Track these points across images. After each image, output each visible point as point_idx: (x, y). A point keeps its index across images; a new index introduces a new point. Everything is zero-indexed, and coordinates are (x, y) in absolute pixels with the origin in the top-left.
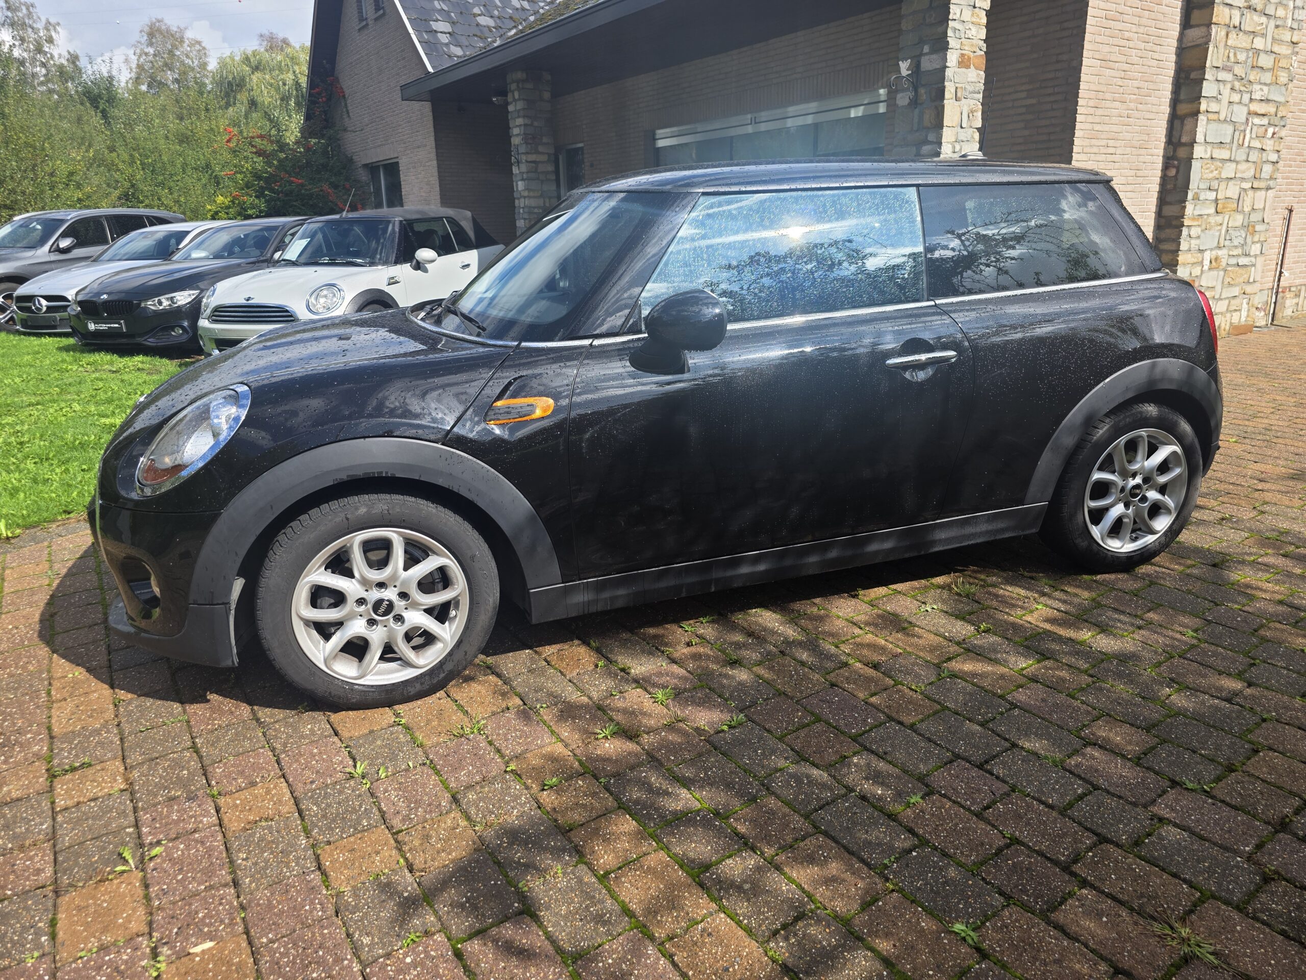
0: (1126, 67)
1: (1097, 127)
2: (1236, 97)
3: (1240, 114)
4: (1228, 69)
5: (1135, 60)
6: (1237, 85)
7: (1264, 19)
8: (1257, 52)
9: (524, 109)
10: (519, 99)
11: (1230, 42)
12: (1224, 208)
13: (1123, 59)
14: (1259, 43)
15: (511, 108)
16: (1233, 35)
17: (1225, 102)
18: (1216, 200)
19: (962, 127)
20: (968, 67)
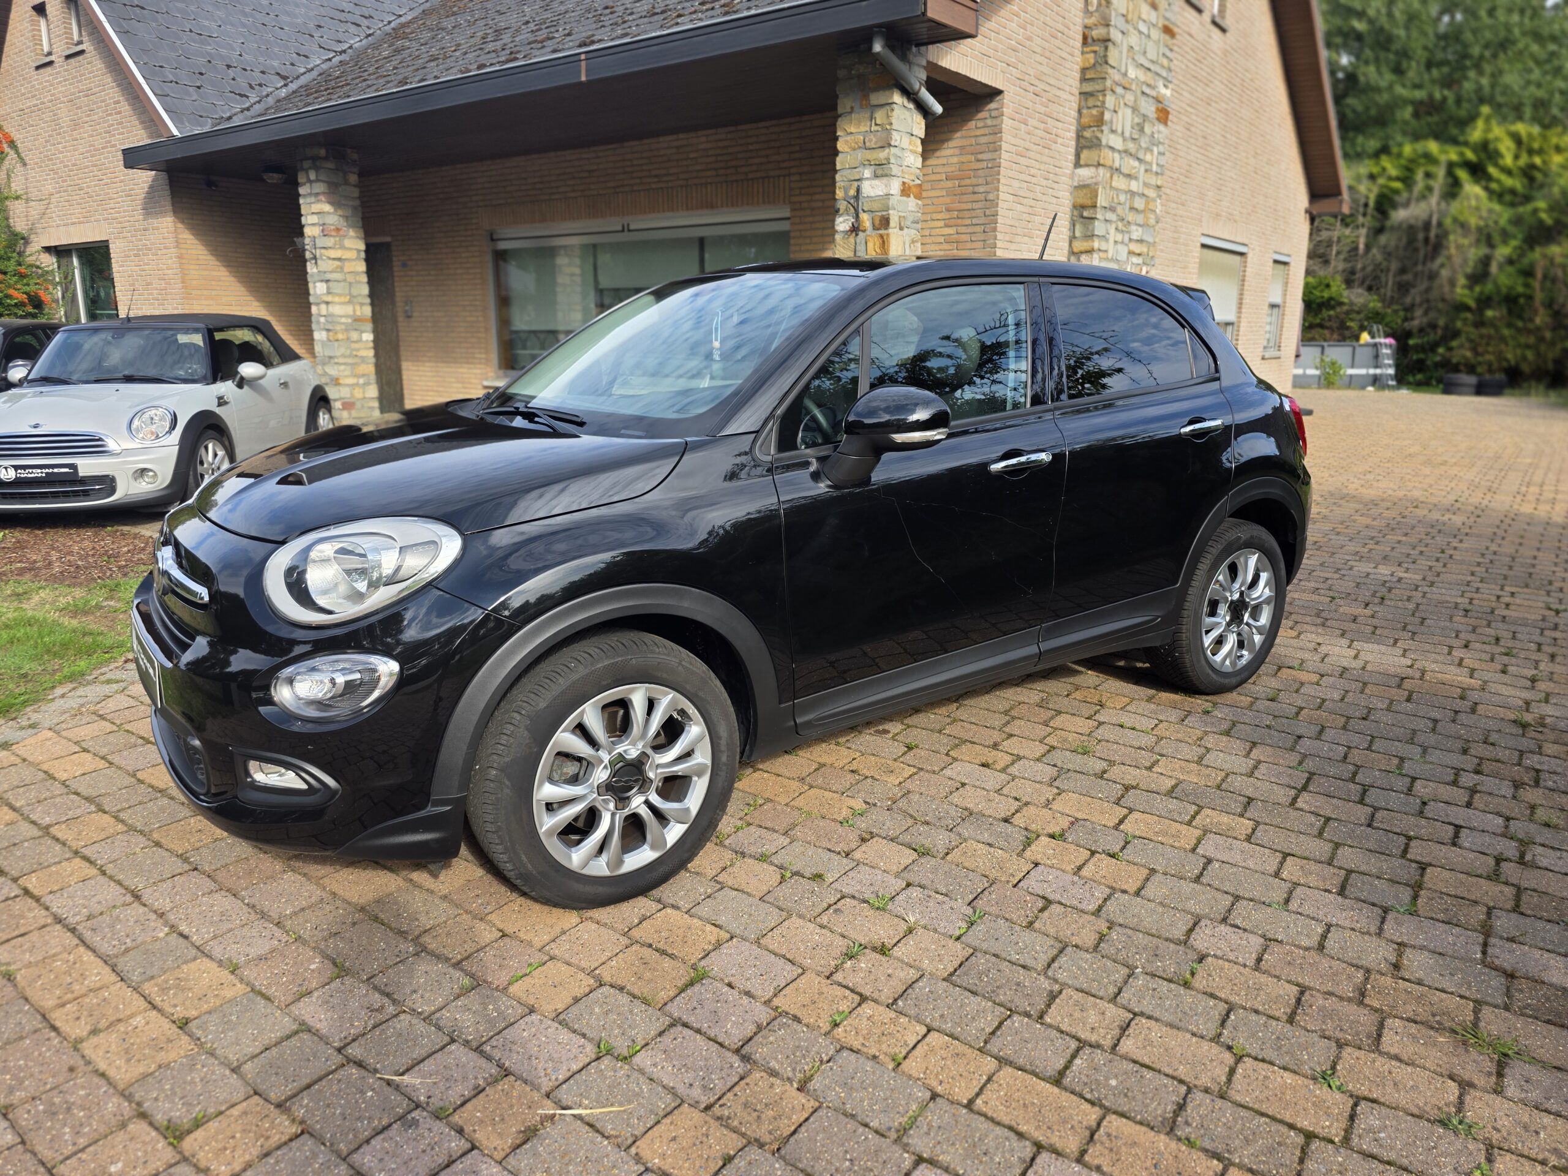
2: (1119, 237)
3: (1123, 254)
4: (1112, 209)
6: (1120, 225)
7: (1136, 164)
8: (1133, 194)
9: (324, 192)
11: (1114, 184)
14: (1134, 186)
15: (301, 191)
17: (1111, 241)
19: (905, 256)
20: (908, 196)
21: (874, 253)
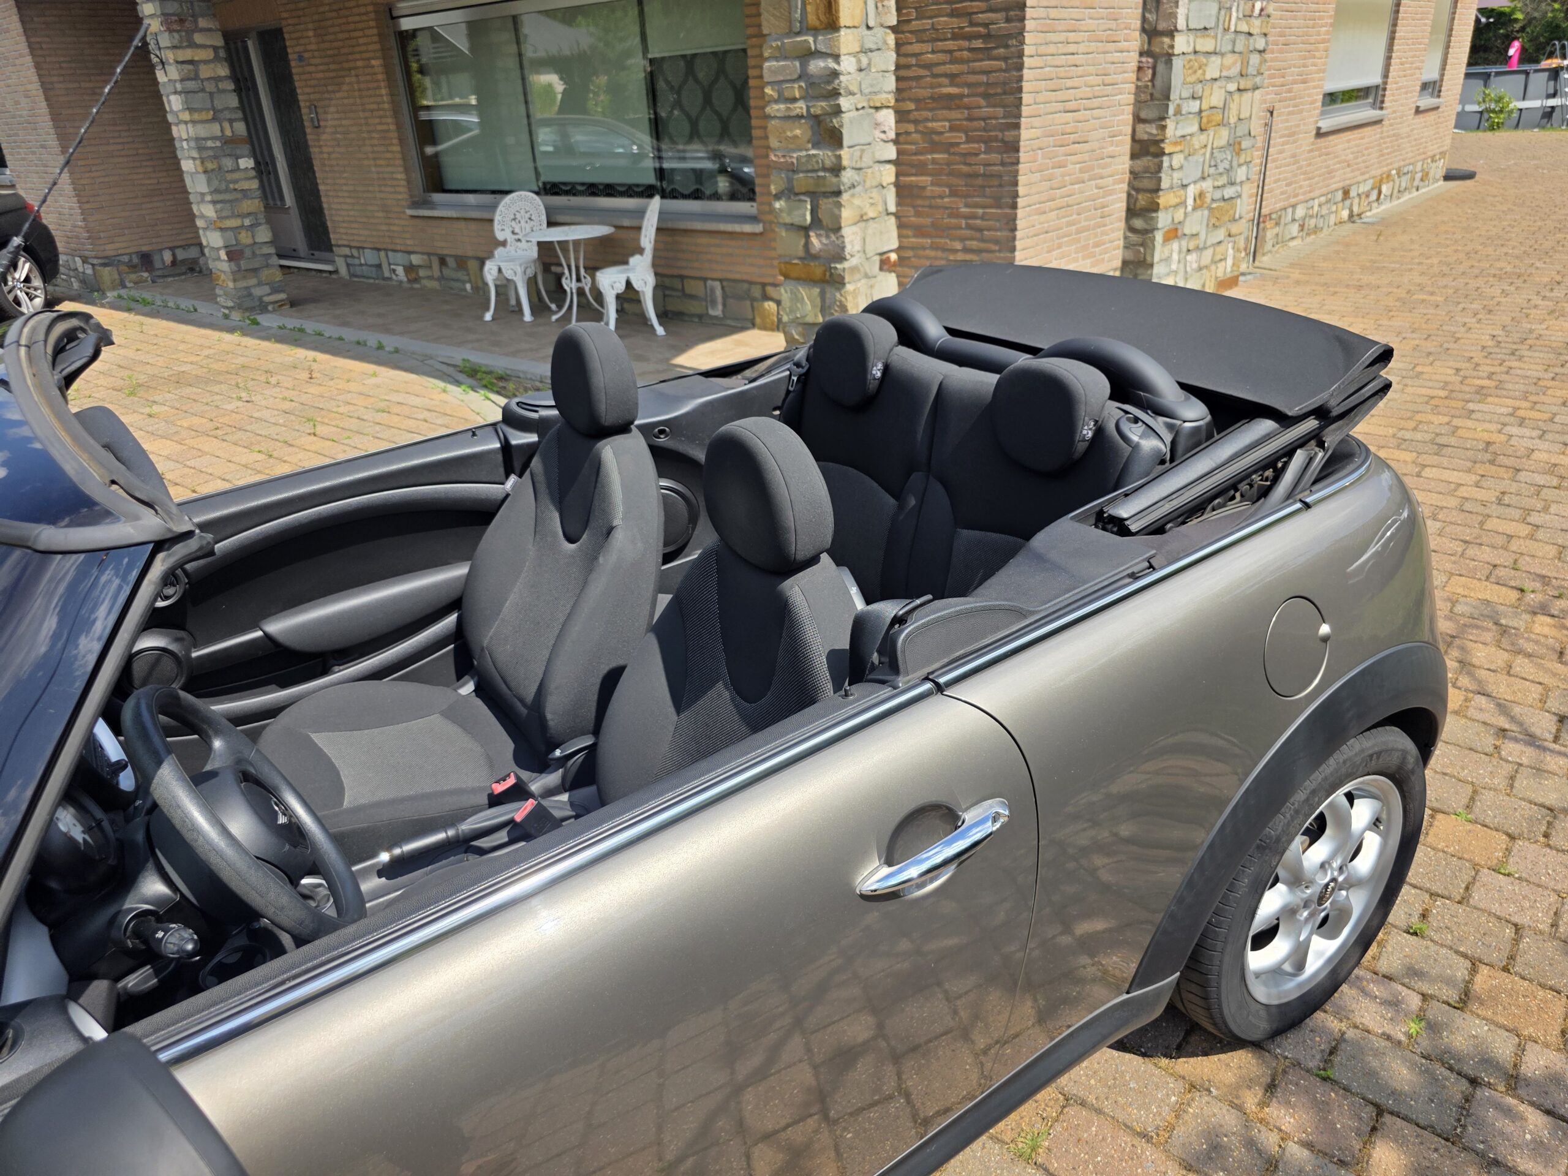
12: (1209, 122)
18: (1201, 111)
21: (817, 23)
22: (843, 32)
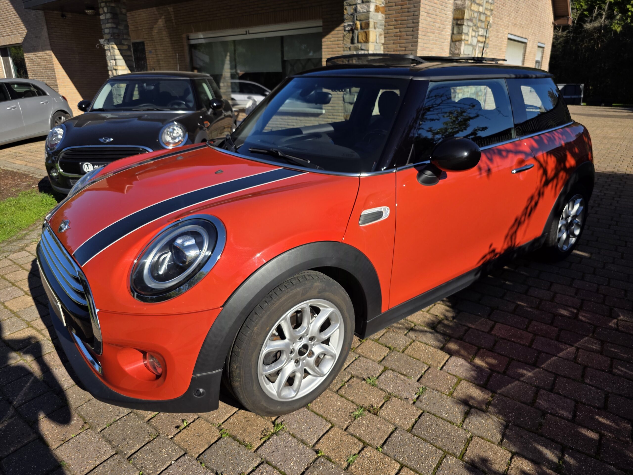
0: (435, 17)
1: (425, 45)
2: (474, 34)
3: (475, 41)
4: (471, 20)
5: (438, 13)
6: (474, 28)
8: (480, 13)
9: (111, 18)
10: (108, 13)
11: (472, 8)
13: (434, 13)
14: (481, 9)
15: (102, 17)
16: (473, 5)
17: (470, 36)
19: (377, 43)
20: (378, 12)
21: (362, 41)
22: (370, 44)
